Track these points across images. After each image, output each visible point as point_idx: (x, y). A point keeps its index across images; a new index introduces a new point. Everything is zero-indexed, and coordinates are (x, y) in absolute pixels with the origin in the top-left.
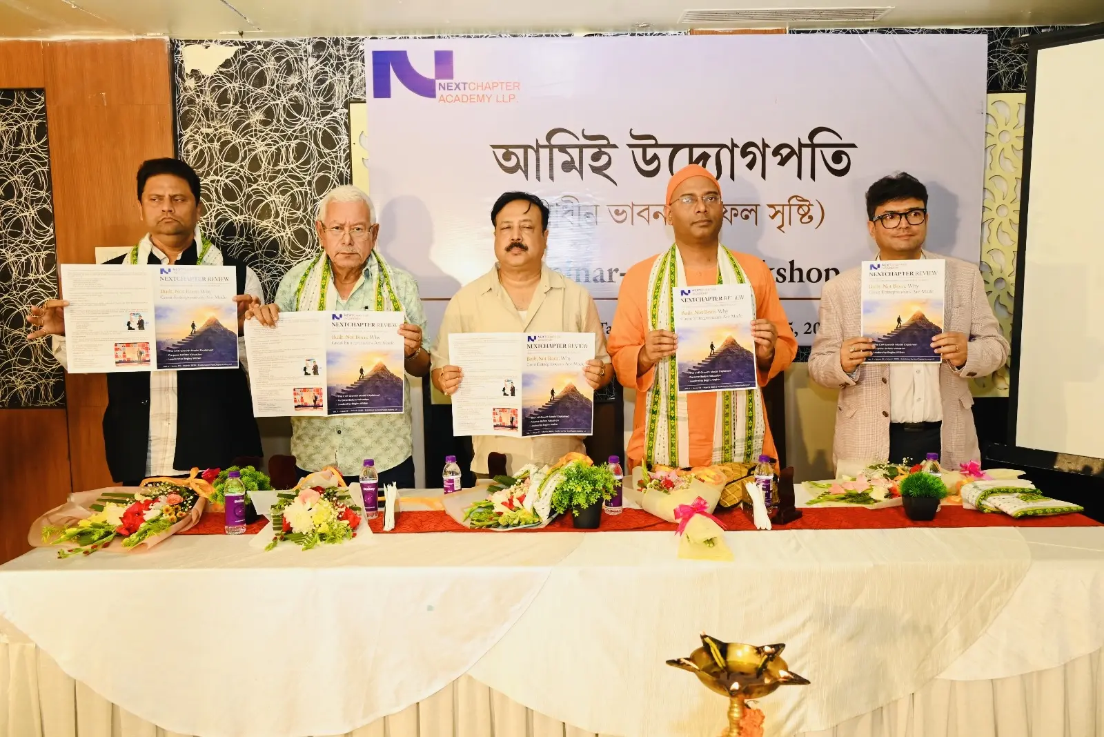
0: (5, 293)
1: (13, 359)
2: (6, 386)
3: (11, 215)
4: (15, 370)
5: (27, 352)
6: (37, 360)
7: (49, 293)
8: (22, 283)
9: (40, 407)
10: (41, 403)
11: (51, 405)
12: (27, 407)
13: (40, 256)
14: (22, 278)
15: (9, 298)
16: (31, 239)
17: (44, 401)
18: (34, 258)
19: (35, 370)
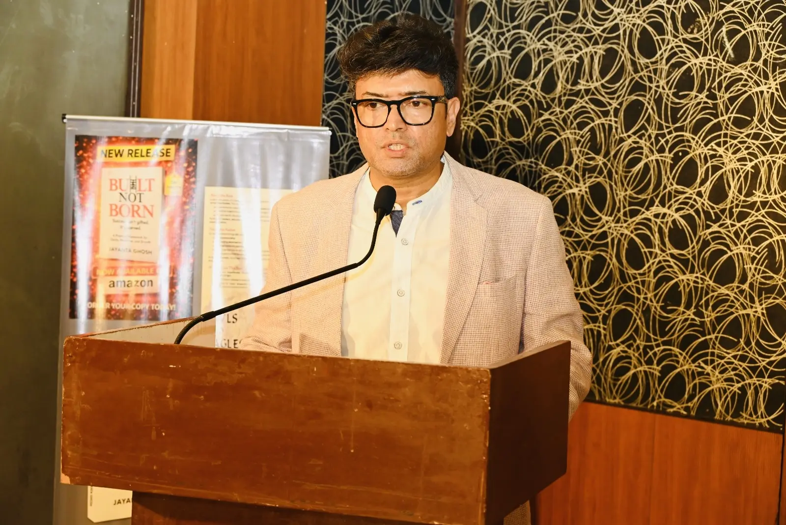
0: (715, 222)
1: (713, 336)
2: (697, 381)
3: (739, 90)
4: (713, 354)
5: (735, 328)
6: (748, 343)
7: (781, 227)
8: (743, 207)
9: (742, 425)
10: (745, 418)
11: (760, 424)
12: (723, 422)
13: (774, 162)
14: (742, 198)
15: (719, 232)
16: (765, 132)
17: (751, 415)
18: (766, 165)
19: (743, 358)
